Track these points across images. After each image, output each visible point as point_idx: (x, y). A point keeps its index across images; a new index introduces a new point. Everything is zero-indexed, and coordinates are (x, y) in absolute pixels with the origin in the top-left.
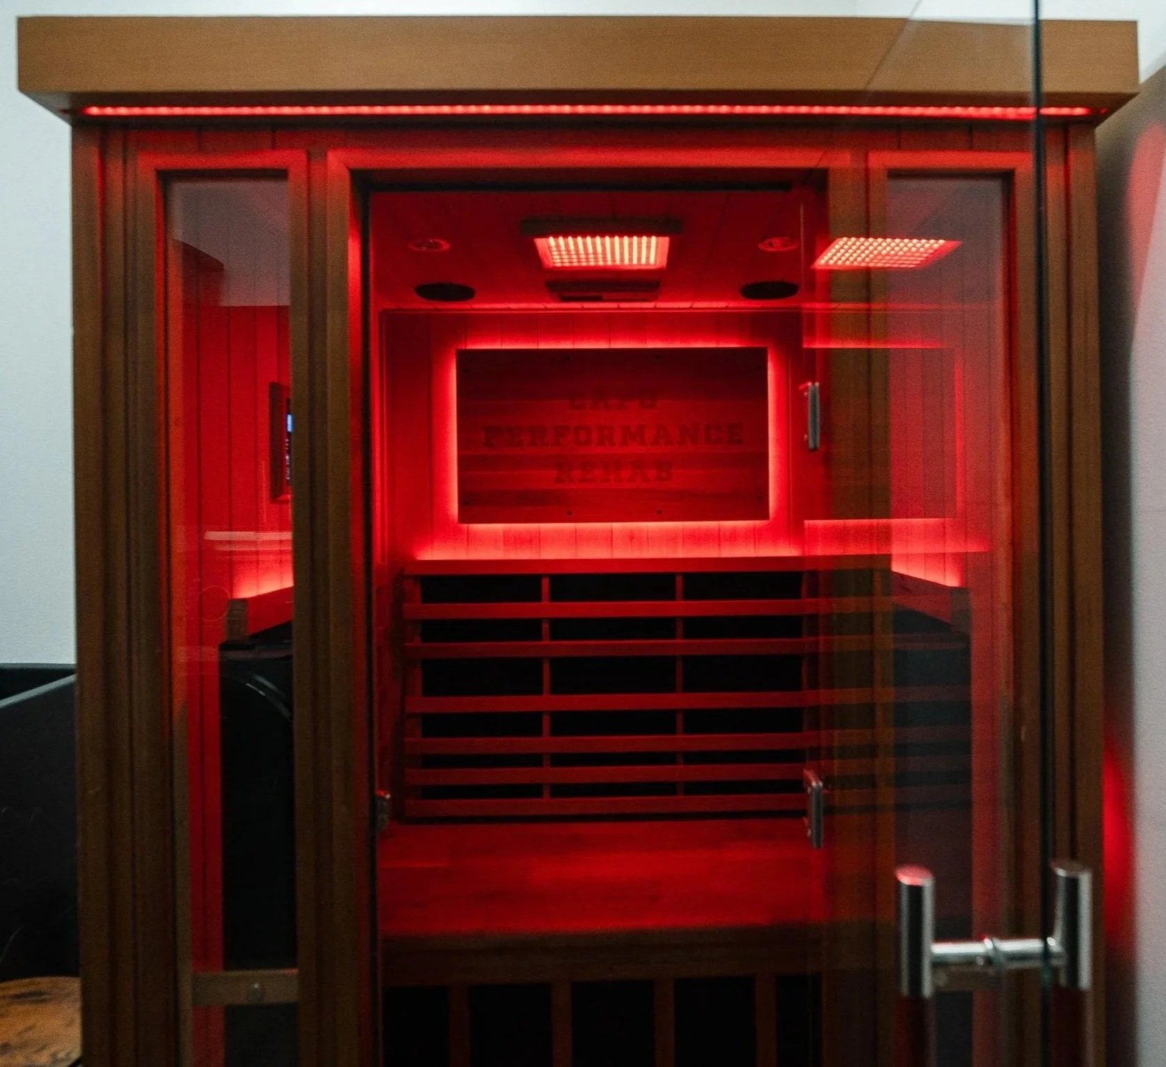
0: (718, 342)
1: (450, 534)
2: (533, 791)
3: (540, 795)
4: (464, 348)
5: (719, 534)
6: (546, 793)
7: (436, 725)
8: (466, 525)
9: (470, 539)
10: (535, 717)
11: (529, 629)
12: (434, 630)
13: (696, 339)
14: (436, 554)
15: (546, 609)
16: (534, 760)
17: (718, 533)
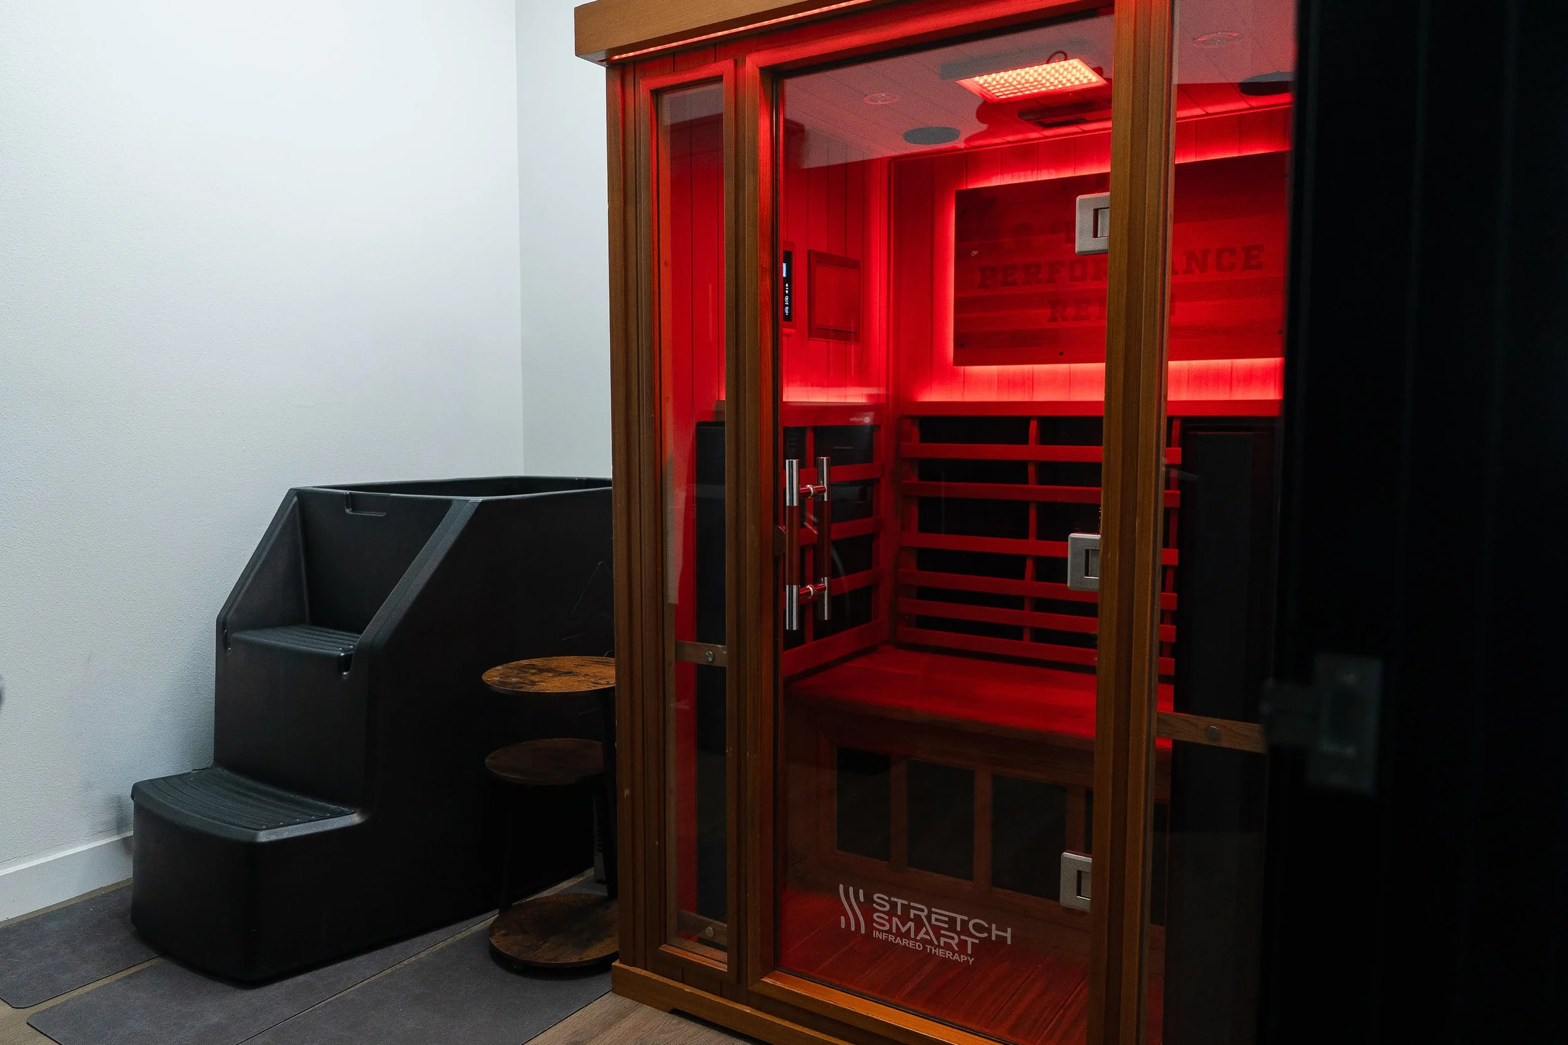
0: (1240, 151)
1: (948, 377)
2: (1014, 632)
3: (1020, 637)
4: (965, 188)
5: (1231, 374)
6: (1027, 635)
7: (930, 559)
8: (962, 367)
9: (966, 382)
10: (1021, 560)
11: (1015, 471)
12: (930, 469)
13: (1213, 152)
14: (934, 396)
15: (1032, 451)
16: (1015, 602)
17: (1230, 371)
